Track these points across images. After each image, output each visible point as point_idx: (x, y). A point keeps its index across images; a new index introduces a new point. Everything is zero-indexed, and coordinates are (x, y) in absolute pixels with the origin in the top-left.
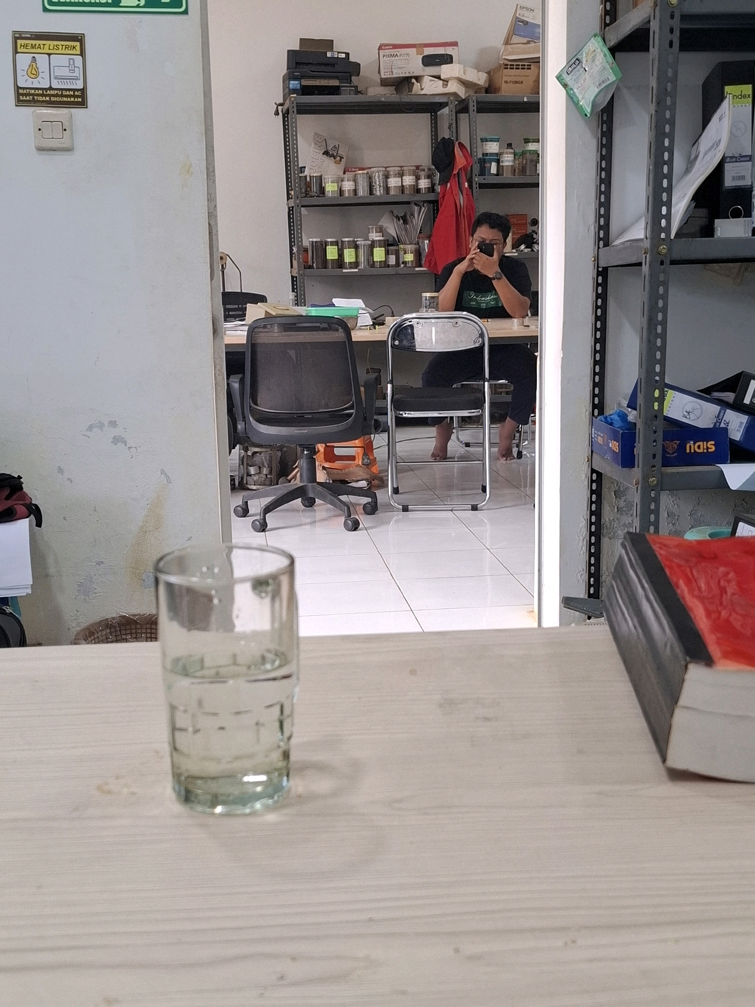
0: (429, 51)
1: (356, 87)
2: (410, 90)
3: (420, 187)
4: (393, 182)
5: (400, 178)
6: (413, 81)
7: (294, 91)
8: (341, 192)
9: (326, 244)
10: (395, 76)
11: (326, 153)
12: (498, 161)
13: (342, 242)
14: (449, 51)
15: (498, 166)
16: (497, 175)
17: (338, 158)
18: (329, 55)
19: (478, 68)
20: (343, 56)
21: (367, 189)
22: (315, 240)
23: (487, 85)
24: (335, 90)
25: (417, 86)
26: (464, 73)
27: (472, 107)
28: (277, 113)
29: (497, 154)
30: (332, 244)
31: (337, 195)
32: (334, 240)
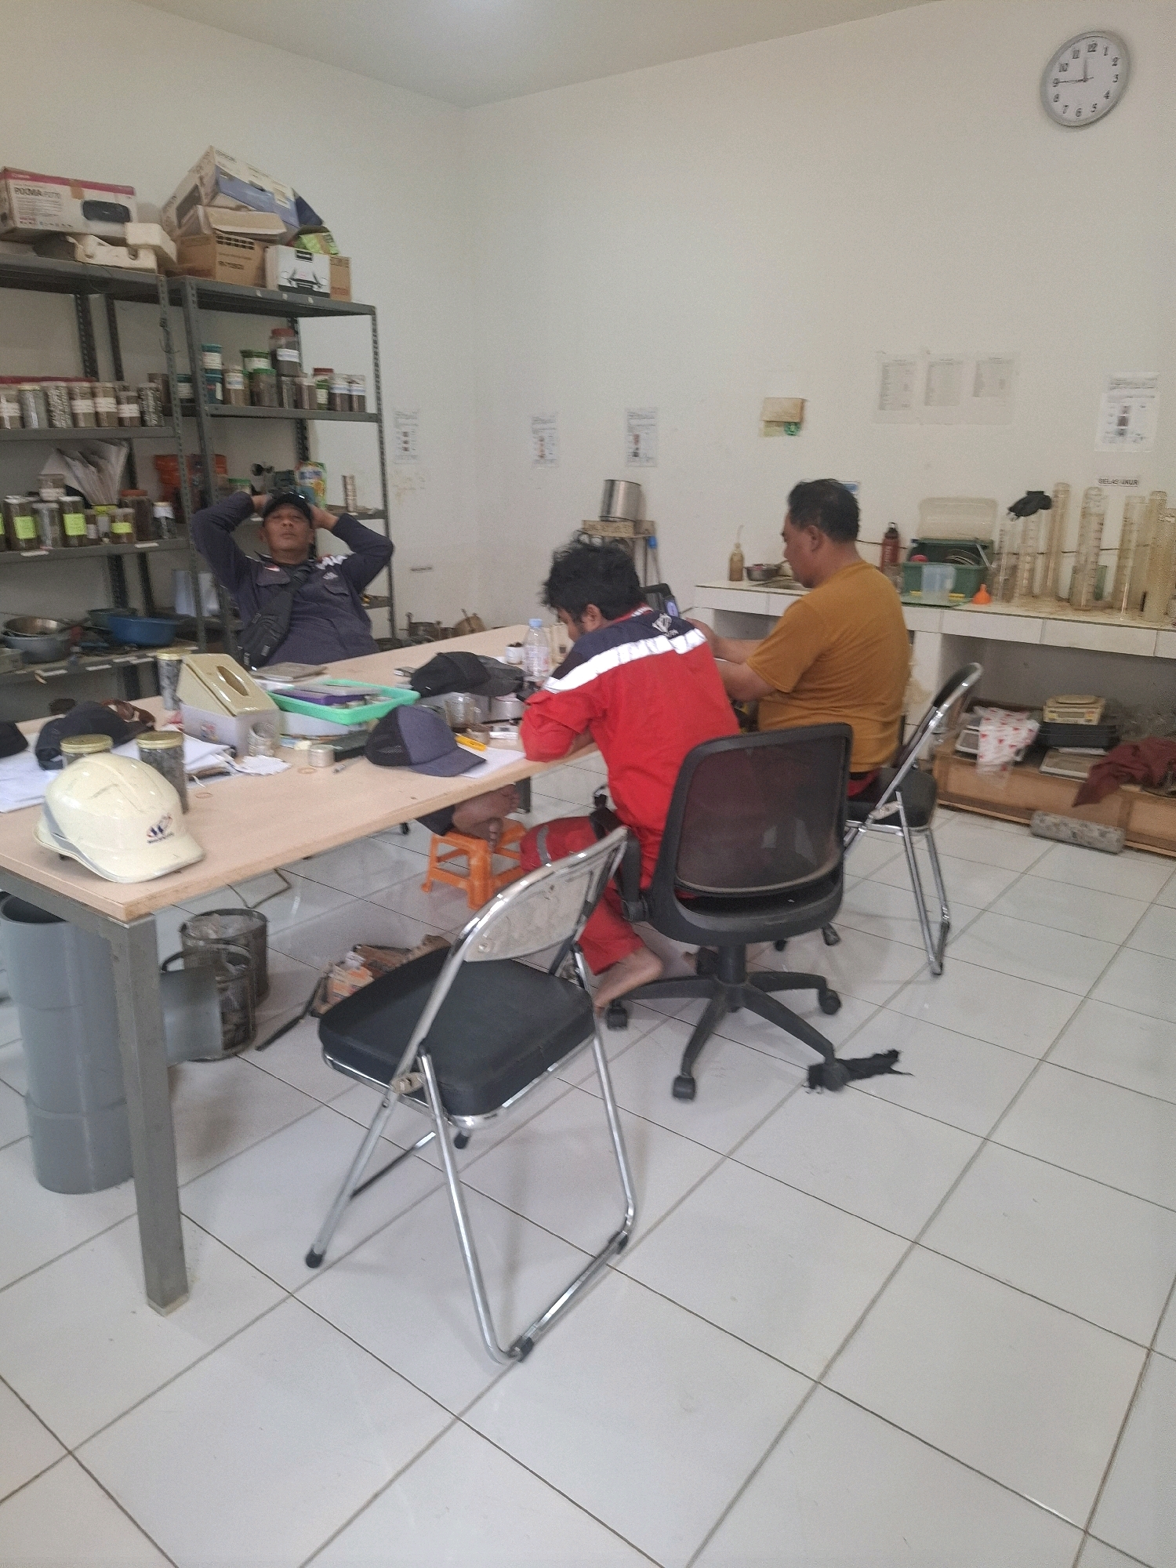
0: (92, 195)
2: (69, 253)
6: (72, 240)
10: (40, 227)
12: (222, 382)
14: (122, 200)
15: (224, 390)
16: (224, 402)
25: (79, 249)
26: (151, 236)
29: (221, 371)
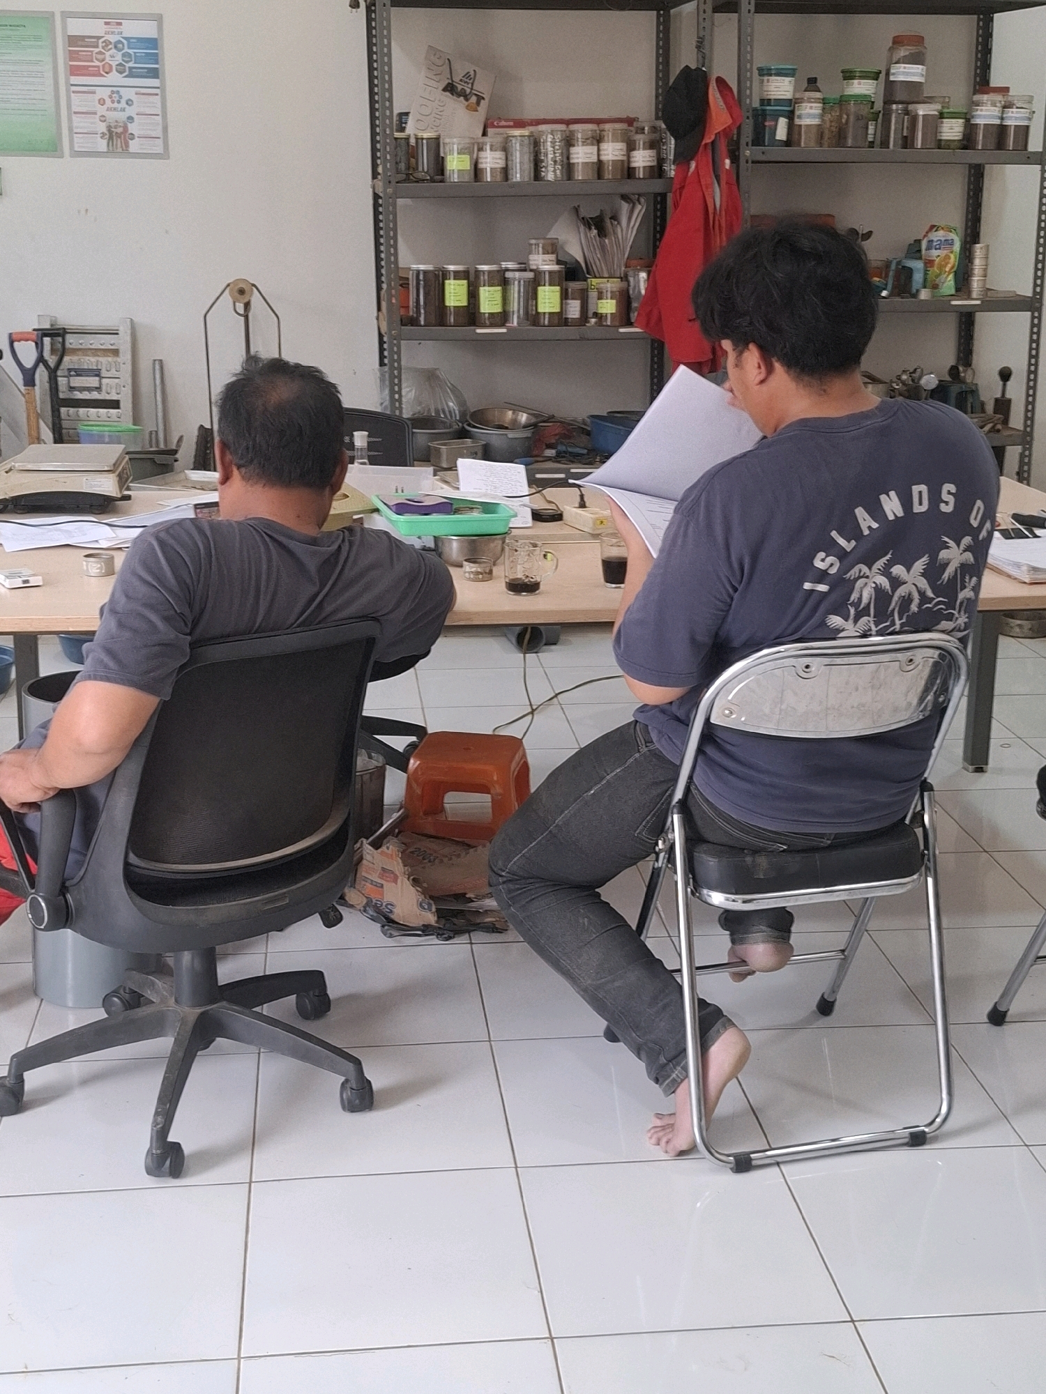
3: (633, 165)
4: (582, 154)
5: (596, 148)
8: (477, 171)
9: (445, 275)
11: (450, 88)
12: (791, 116)
13: (477, 272)
15: (791, 127)
16: (788, 143)
17: (474, 99)
21: (528, 166)
22: (422, 267)
29: (789, 102)
30: (457, 275)
31: (468, 177)
32: (460, 268)
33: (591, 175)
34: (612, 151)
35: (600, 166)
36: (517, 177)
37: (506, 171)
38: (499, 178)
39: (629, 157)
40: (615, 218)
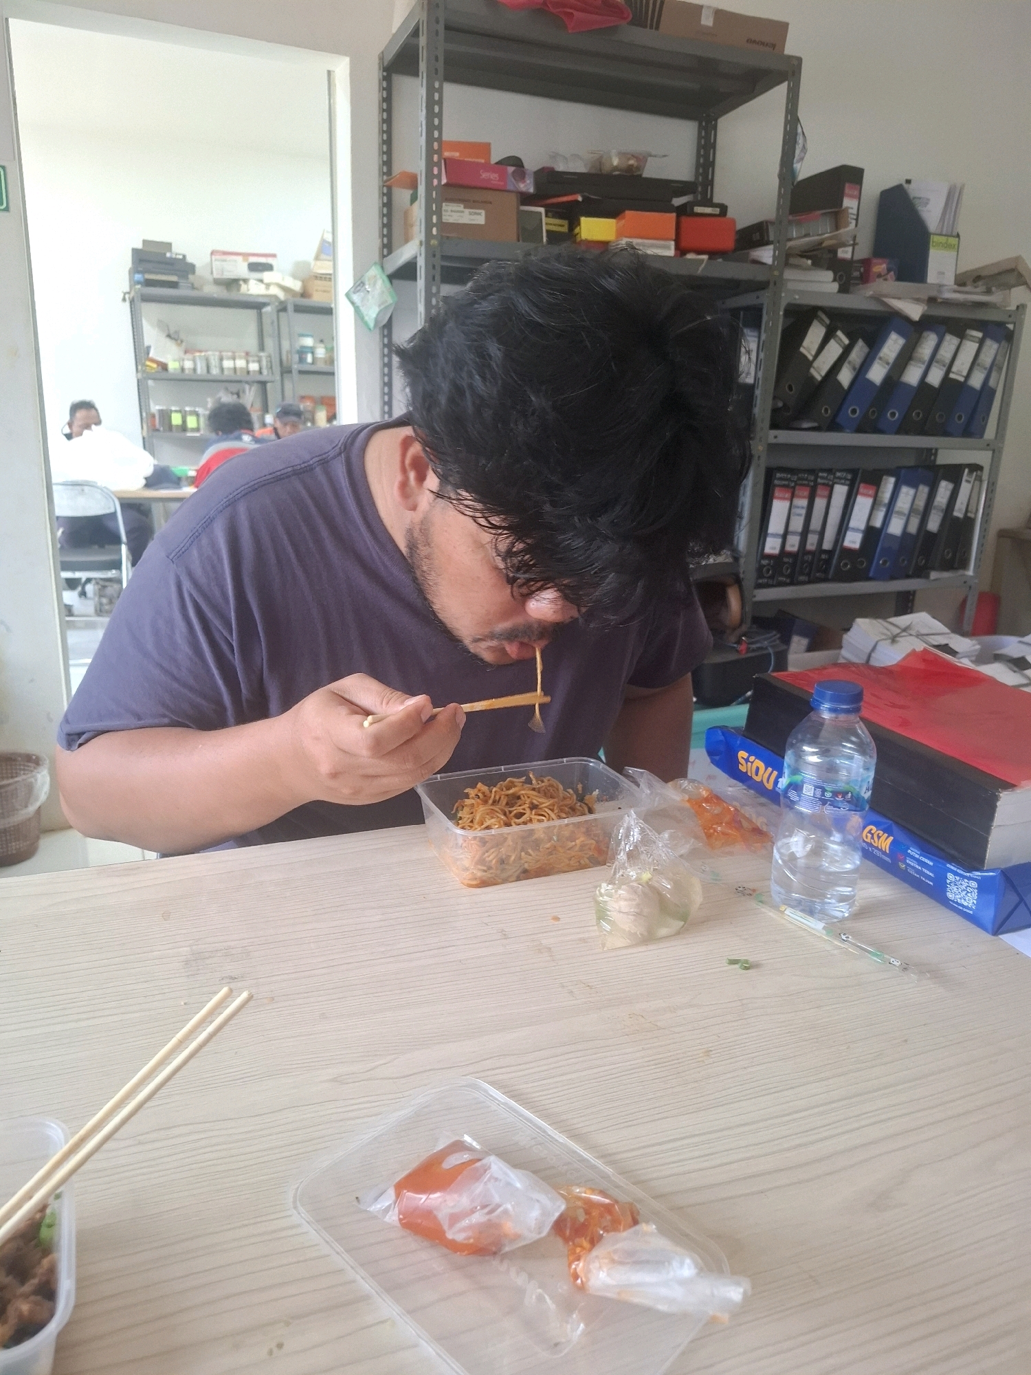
0: (253, 260)
1: (193, 284)
2: (239, 290)
3: (250, 369)
4: (227, 364)
5: (233, 362)
6: (241, 282)
7: (138, 283)
8: (183, 369)
9: (171, 411)
10: (225, 277)
11: (169, 336)
12: (313, 353)
13: (185, 411)
14: (270, 261)
15: (314, 359)
16: (313, 363)
17: (179, 341)
18: (168, 255)
19: (295, 277)
20: (181, 257)
21: (205, 368)
22: (161, 408)
23: (301, 291)
24: (174, 285)
25: (244, 288)
26: (283, 279)
27: (290, 308)
28: (124, 300)
29: (311, 348)
30: (176, 411)
31: (179, 371)
32: (177, 409)
33: (232, 373)
34: (241, 363)
35: (235, 369)
36: (199, 371)
37: (195, 370)
38: (192, 372)
39: (247, 366)
40: (244, 392)
